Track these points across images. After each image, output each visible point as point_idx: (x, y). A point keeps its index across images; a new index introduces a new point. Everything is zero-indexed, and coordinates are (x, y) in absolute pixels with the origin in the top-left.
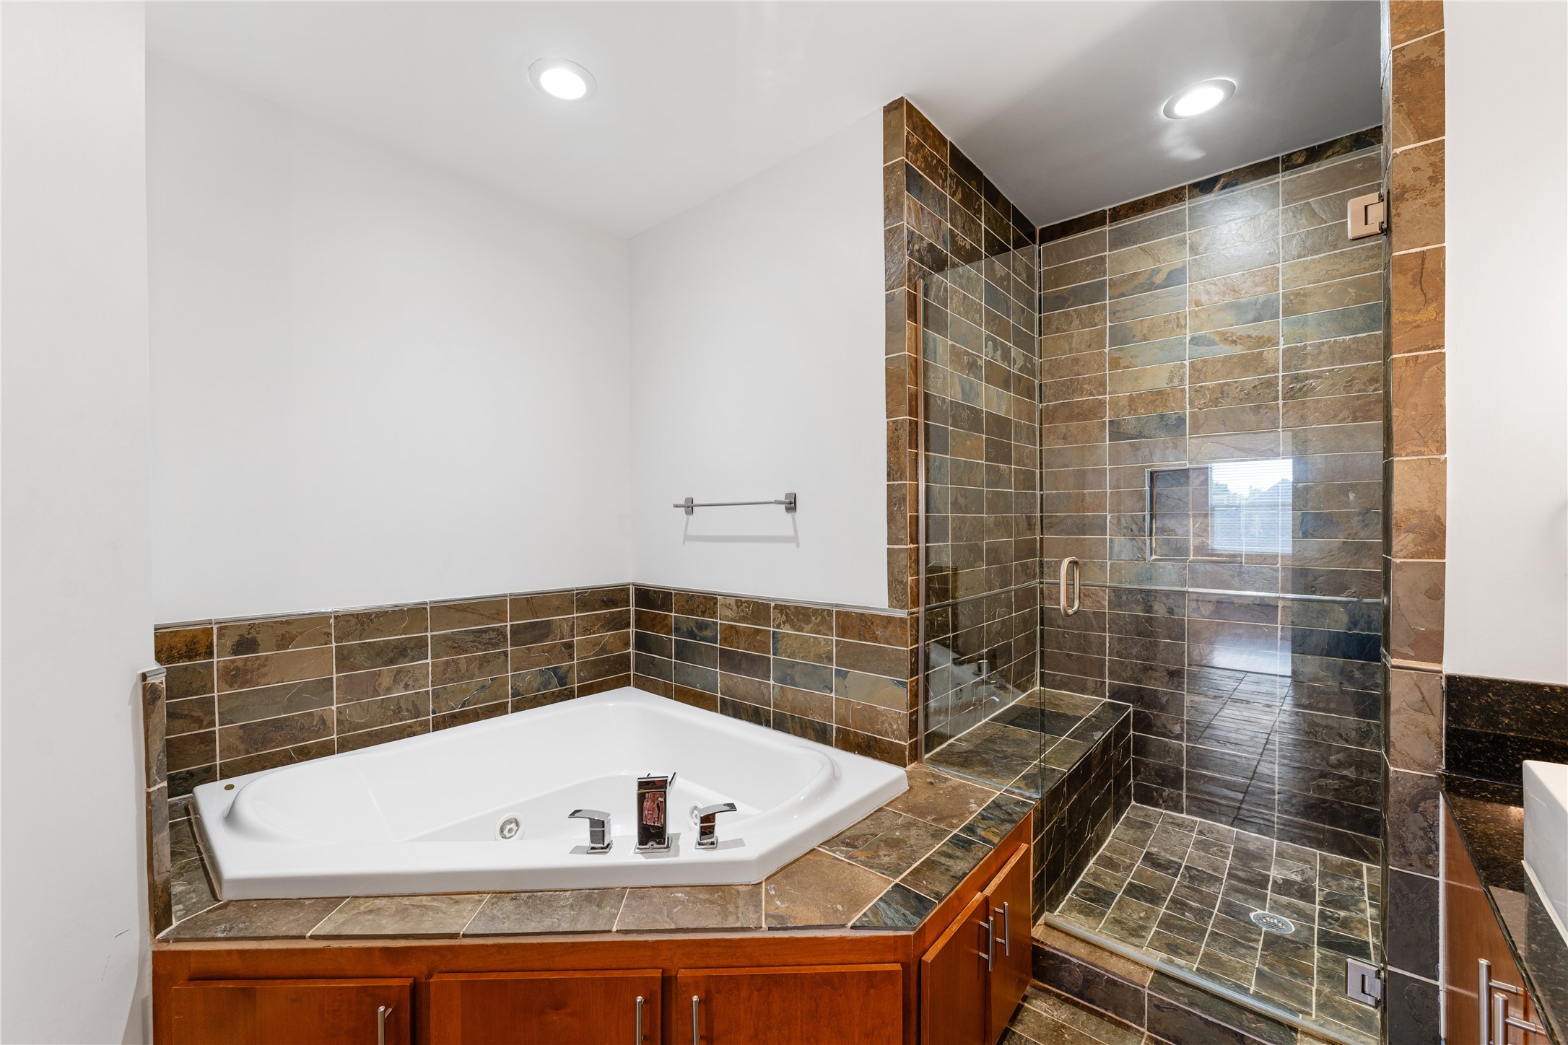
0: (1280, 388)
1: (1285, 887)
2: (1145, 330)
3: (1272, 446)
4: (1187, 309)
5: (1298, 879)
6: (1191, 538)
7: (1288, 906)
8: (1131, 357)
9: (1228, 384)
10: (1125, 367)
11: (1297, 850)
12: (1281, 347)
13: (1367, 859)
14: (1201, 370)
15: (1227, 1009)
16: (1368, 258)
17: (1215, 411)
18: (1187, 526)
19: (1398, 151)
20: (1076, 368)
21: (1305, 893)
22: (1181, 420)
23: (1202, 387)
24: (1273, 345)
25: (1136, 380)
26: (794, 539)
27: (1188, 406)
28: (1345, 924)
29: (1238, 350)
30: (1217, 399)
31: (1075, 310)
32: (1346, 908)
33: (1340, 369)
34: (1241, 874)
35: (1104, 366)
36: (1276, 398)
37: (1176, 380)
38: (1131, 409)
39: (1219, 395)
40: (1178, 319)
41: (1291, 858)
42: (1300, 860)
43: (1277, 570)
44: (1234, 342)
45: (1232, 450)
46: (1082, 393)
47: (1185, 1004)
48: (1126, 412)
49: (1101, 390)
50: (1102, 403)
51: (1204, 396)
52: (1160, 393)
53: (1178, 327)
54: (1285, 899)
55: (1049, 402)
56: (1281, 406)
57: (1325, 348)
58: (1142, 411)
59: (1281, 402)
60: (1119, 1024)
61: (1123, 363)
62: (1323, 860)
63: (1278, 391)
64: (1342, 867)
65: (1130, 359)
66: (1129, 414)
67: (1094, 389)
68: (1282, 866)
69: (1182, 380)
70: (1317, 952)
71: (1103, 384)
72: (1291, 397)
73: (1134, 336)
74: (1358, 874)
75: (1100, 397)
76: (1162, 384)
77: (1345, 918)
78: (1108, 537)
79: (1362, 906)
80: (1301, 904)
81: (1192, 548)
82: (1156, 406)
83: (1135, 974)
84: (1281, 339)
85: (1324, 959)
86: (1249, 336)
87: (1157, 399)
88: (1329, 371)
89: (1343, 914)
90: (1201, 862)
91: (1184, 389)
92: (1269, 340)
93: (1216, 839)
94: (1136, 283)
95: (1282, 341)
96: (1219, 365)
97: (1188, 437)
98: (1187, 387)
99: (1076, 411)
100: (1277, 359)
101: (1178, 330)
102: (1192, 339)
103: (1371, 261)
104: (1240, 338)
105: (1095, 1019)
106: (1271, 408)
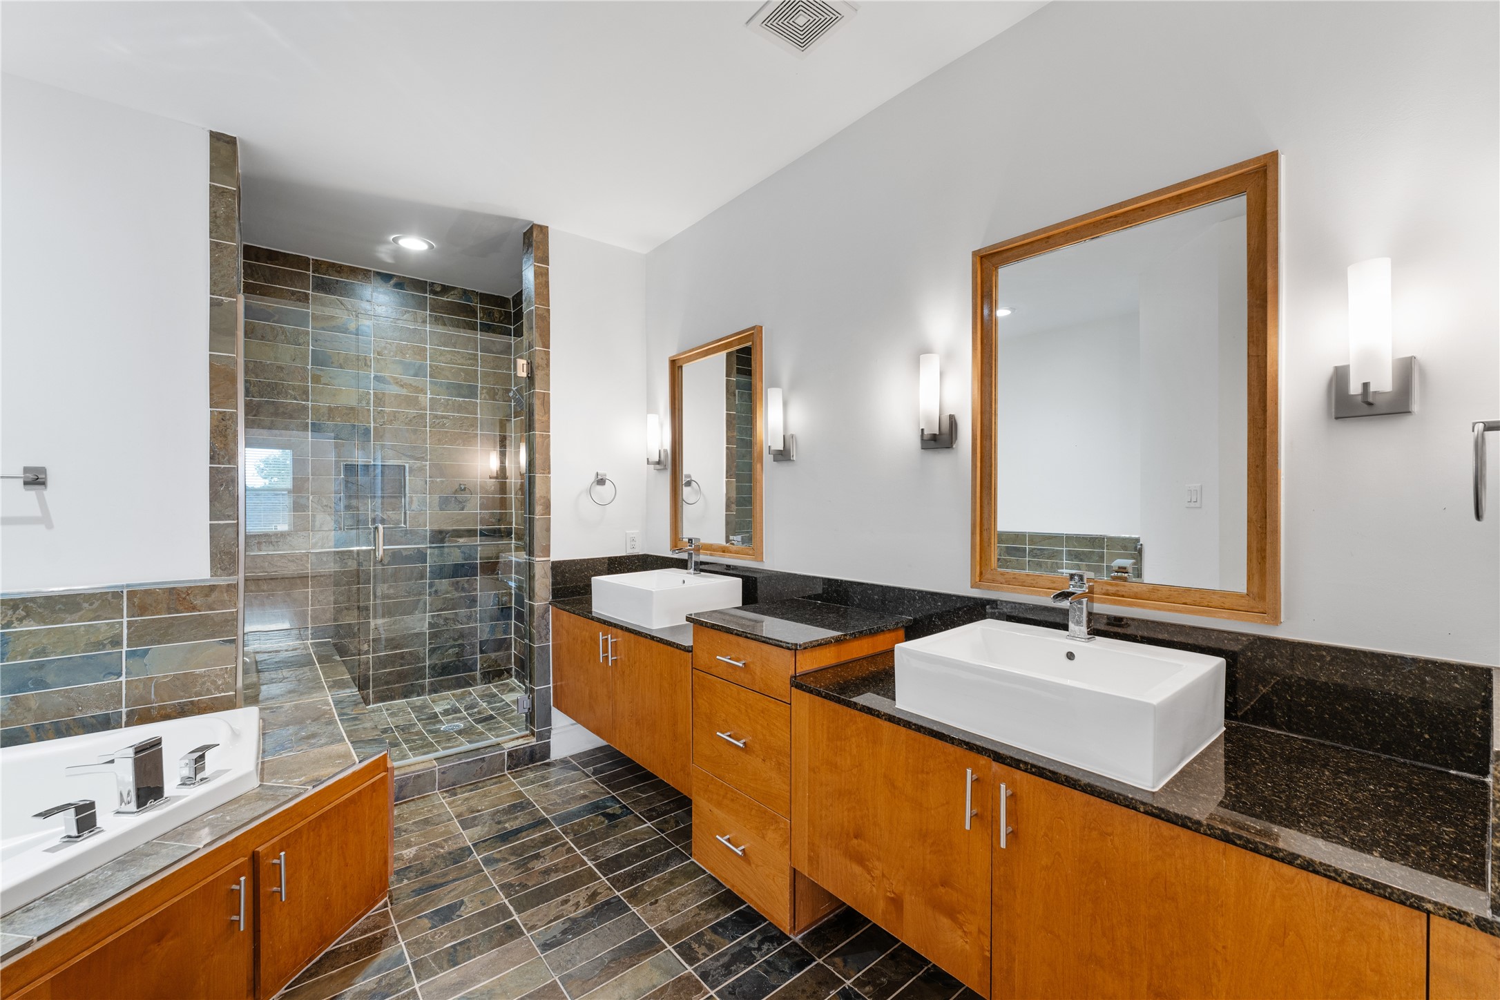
0: (428, 421)
1: (446, 712)
2: (341, 361)
3: (424, 455)
4: (372, 355)
5: (449, 707)
6: (370, 512)
7: (453, 719)
8: (330, 378)
9: (399, 412)
10: (325, 384)
11: (439, 696)
12: (429, 396)
13: (471, 685)
14: (381, 399)
15: (474, 752)
16: (470, 359)
17: (390, 428)
18: (367, 504)
19: (537, 348)
20: (282, 375)
21: (457, 711)
22: (367, 431)
23: (382, 410)
24: (424, 394)
25: (334, 395)
26: (45, 520)
27: (372, 422)
28: (479, 713)
29: (404, 392)
30: (391, 421)
31: (281, 327)
32: (476, 708)
33: (457, 416)
34: (423, 717)
35: (307, 379)
36: (426, 427)
37: (364, 403)
38: (330, 417)
39: (393, 418)
40: (366, 360)
41: (439, 700)
42: (444, 699)
43: (426, 531)
44: (402, 386)
45: (402, 455)
46: (287, 396)
47: (457, 761)
48: (326, 418)
49: (304, 397)
50: (305, 408)
51: (383, 417)
52: (352, 409)
53: (365, 365)
54: (450, 717)
55: (254, 397)
56: (428, 431)
57: (450, 402)
58: (339, 420)
59: (428, 429)
60: (424, 797)
61: (323, 380)
62: (453, 695)
63: (426, 422)
64: (462, 693)
65: (329, 379)
66: (328, 420)
67: (299, 395)
68: (439, 705)
69: (368, 403)
70: (479, 726)
71: (306, 392)
72: (433, 427)
73: (332, 363)
74: (470, 693)
75: (304, 403)
76: (354, 403)
77: (478, 711)
78: (310, 513)
79: (480, 704)
80: (458, 715)
81: (370, 520)
82: (350, 418)
83: (428, 765)
84: (429, 391)
85: (482, 726)
86: (411, 385)
87: (350, 413)
88: (452, 416)
89: (476, 710)
90: (399, 722)
91: (370, 409)
92: (422, 390)
93: (398, 709)
94: (334, 323)
95: (429, 393)
96: (393, 399)
97: (372, 443)
98: (372, 409)
99: (281, 410)
100: (426, 403)
101: (366, 368)
102: (375, 377)
103: (471, 361)
104: (405, 384)
105: (411, 803)
106: (423, 432)
